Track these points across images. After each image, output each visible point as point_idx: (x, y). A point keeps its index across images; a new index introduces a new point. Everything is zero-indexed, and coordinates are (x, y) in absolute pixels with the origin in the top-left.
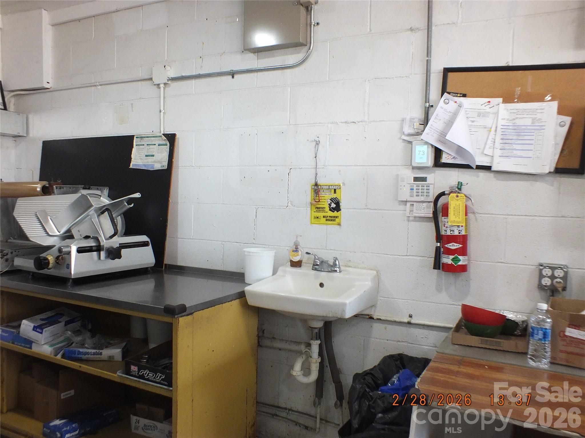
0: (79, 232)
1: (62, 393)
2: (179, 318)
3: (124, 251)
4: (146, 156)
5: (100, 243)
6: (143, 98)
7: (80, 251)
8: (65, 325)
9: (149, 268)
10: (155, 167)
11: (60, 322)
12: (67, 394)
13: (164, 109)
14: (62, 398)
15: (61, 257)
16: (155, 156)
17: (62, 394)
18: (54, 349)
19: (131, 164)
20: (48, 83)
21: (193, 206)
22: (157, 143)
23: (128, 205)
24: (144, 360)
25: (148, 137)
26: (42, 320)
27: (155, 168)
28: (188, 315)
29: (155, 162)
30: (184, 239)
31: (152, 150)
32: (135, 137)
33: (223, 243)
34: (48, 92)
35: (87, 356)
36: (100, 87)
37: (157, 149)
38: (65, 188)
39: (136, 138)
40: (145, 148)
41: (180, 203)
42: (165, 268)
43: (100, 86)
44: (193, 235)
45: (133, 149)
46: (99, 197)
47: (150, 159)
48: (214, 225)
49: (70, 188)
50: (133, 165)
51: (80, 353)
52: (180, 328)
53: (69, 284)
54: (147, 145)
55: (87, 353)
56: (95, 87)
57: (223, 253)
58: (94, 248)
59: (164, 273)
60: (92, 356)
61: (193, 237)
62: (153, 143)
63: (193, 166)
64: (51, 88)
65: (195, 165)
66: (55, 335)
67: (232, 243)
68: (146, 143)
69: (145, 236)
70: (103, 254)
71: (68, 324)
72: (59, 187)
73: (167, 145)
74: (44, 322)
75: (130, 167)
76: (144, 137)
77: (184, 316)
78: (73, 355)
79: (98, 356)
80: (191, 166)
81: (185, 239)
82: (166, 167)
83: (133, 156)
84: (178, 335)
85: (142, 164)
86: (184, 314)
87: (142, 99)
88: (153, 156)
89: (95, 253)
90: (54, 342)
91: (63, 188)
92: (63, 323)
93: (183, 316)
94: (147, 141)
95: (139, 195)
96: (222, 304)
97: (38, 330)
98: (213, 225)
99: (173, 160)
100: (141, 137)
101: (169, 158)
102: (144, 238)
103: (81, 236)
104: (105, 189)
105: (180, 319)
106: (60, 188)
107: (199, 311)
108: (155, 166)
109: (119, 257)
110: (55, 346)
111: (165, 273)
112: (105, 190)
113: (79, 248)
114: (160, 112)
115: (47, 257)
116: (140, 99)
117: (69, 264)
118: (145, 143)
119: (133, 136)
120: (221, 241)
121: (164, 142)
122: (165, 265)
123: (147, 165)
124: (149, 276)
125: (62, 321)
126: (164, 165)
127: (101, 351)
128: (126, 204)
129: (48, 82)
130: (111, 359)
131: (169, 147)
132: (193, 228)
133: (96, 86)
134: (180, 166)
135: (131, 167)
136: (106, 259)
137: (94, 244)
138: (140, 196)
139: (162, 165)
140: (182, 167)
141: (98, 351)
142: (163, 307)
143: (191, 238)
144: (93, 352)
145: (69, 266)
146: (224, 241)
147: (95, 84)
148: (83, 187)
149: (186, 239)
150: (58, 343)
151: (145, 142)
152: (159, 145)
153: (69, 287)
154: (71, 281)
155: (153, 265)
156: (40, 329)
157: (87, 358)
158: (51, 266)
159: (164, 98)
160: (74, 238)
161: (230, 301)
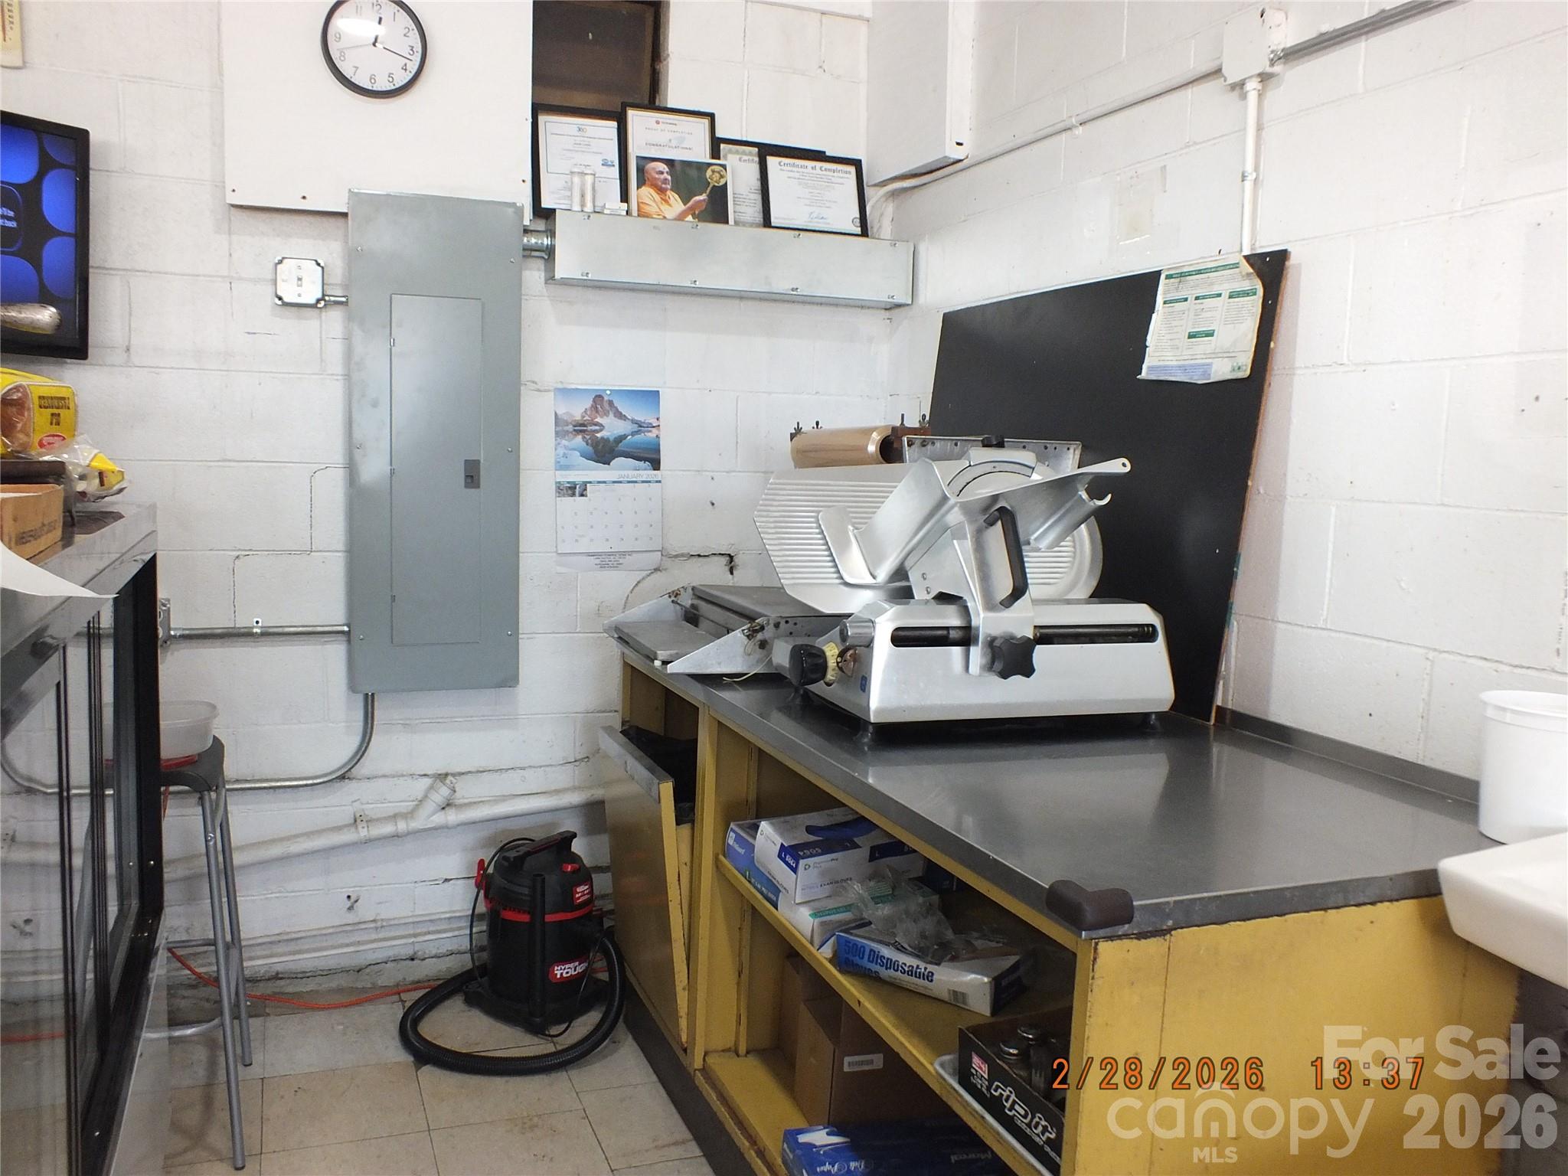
0: (925, 579)
1: (848, 1055)
2: (1097, 944)
3: (1042, 654)
4: (1191, 336)
5: (970, 621)
6: (1195, 143)
7: (902, 638)
8: (872, 858)
9: (1153, 717)
10: (1213, 370)
11: (856, 846)
12: (862, 1063)
13: (1256, 169)
14: (846, 1069)
15: (851, 652)
16: (1215, 334)
17: (847, 1060)
18: (822, 924)
19: (1144, 367)
20: (959, 144)
21: (1333, 510)
22: (1225, 288)
23: (1092, 498)
24: (1011, 1051)
25: (1199, 272)
26: (810, 830)
27: (1212, 375)
28: (1141, 936)
29: (1215, 355)
30: (1296, 628)
31: (1208, 314)
32: (1163, 277)
33: (1431, 655)
34: (962, 170)
35: (891, 972)
36: (1080, 131)
37: (1225, 307)
38: (938, 444)
39: (1168, 277)
40: (1189, 309)
41: (1292, 496)
42: (1216, 720)
43: (1081, 128)
44: (1325, 613)
45: (1154, 316)
46: (1028, 471)
47: (1203, 345)
48: (1403, 584)
49: (956, 445)
50: (1150, 368)
51: (875, 957)
52: (1098, 982)
53: (866, 740)
54: (1197, 298)
55: (890, 964)
56: (1069, 132)
57: (1429, 695)
58: (953, 634)
59: (1212, 738)
60: (906, 977)
61: (1325, 620)
62: (1216, 290)
63: (1341, 364)
64: (967, 157)
65: (1349, 360)
66: (837, 882)
67: (1465, 659)
68: (1193, 292)
69: (1145, 605)
70: (977, 653)
71: (881, 857)
72: (921, 441)
73: (1255, 294)
74: (812, 838)
75: (1138, 377)
76: (1190, 274)
77: (1126, 936)
78: (857, 960)
79: (920, 981)
80: (1335, 363)
81: (1300, 628)
82: (1245, 371)
83: (1150, 340)
84: (1089, 1004)
85: (1175, 363)
86: (1122, 929)
87: (1192, 145)
88: (1210, 334)
89: (957, 651)
90: (832, 904)
91: (933, 443)
92: (863, 853)
93: (1120, 937)
94: (1197, 286)
95: (1124, 465)
96: (1325, 909)
97: (788, 859)
98: (1401, 587)
99: (1272, 345)
100: (1182, 275)
101: (1258, 337)
102: (1140, 613)
103: (928, 593)
104: (1068, 449)
105: (1103, 946)
106: (924, 444)
107: (1198, 926)
108: (1214, 368)
109: (1028, 670)
110: (829, 915)
111: (1215, 736)
112: (1072, 451)
113: (897, 629)
114: (1243, 181)
115: (824, 648)
116: (1189, 146)
117: (867, 676)
118: (1189, 292)
119: (1158, 273)
120: (1424, 647)
121: (1246, 285)
122: (1216, 713)
123: (1191, 366)
124: (1151, 742)
125: (860, 844)
126: (1240, 364)
127: (931, 968)
128: (1085, 496)
129: (958, 141)
130: (957, 1001)
131: (1261, 301)
132: (1327, 590)
133: (1069, 129)
134: (1301, 368)
135: (1144, 374)
136: (987, 674)
137: (956, 621)
138: (1128, 469)
139: (1235, 364)
140: (1306, 367)
141: (922, 965)
142: (1047, 887)
143: (1319, 626)
144: (910, 966)
145: (864, 684)
146: (1435, 650)
147: (1067, 124)
148: (982, 441)
149: (1302, 626)
150: (837, 910)
151: (1191, 288)
152: (1230, 297)
153: (866, 748)
154: (871, 729)
155: (1166, 708)
156: (793, 857)
157: (890, 977)
158: (830, 676)
159: (1260, 128)
160: (913, 598)
161: (1364, 904)
